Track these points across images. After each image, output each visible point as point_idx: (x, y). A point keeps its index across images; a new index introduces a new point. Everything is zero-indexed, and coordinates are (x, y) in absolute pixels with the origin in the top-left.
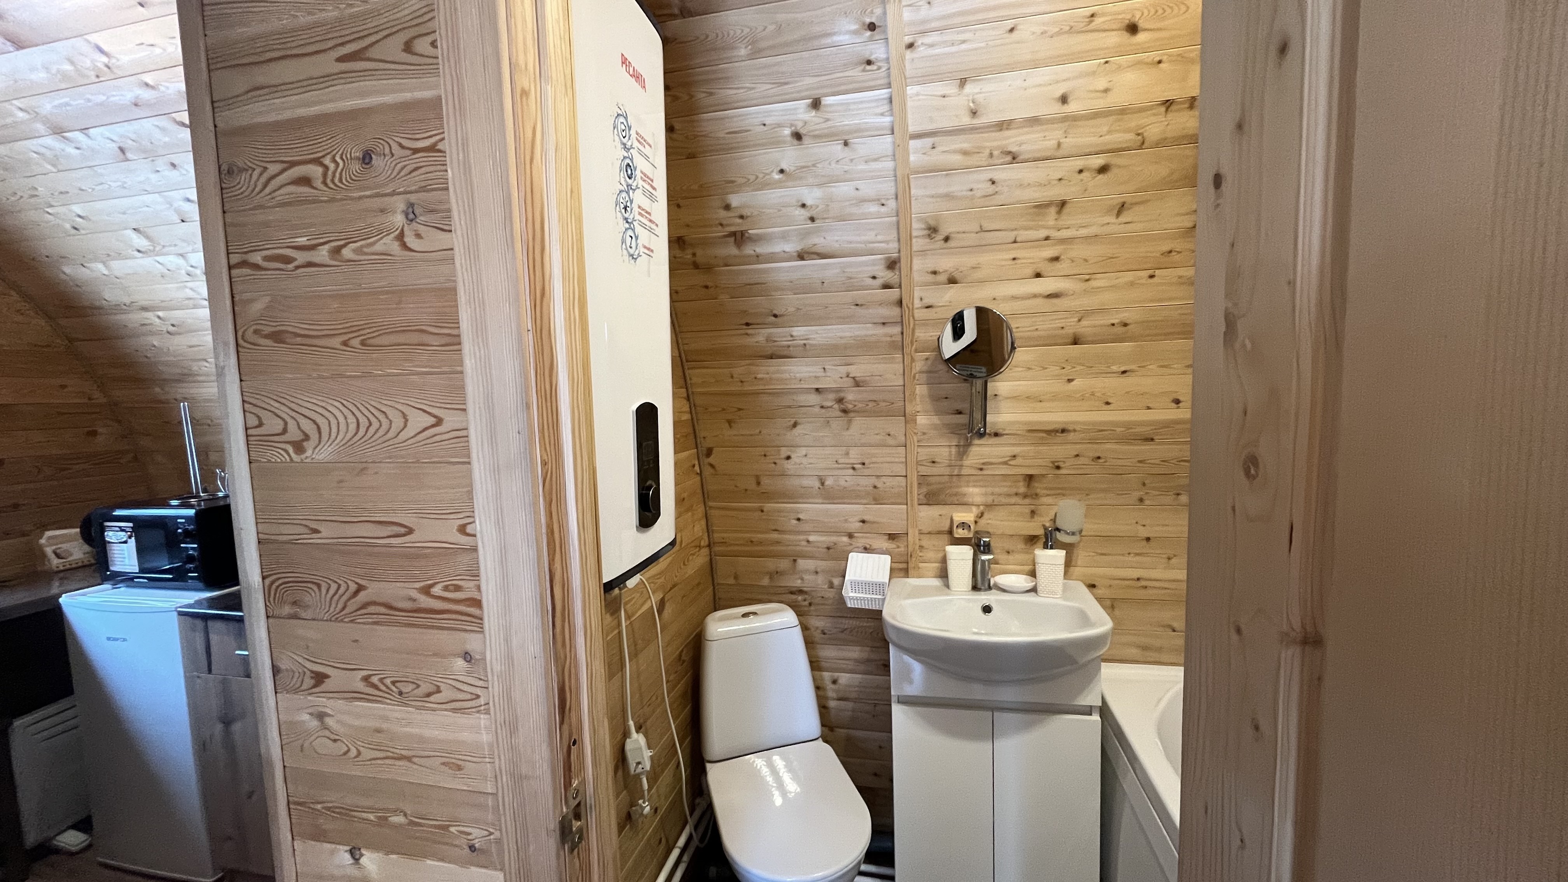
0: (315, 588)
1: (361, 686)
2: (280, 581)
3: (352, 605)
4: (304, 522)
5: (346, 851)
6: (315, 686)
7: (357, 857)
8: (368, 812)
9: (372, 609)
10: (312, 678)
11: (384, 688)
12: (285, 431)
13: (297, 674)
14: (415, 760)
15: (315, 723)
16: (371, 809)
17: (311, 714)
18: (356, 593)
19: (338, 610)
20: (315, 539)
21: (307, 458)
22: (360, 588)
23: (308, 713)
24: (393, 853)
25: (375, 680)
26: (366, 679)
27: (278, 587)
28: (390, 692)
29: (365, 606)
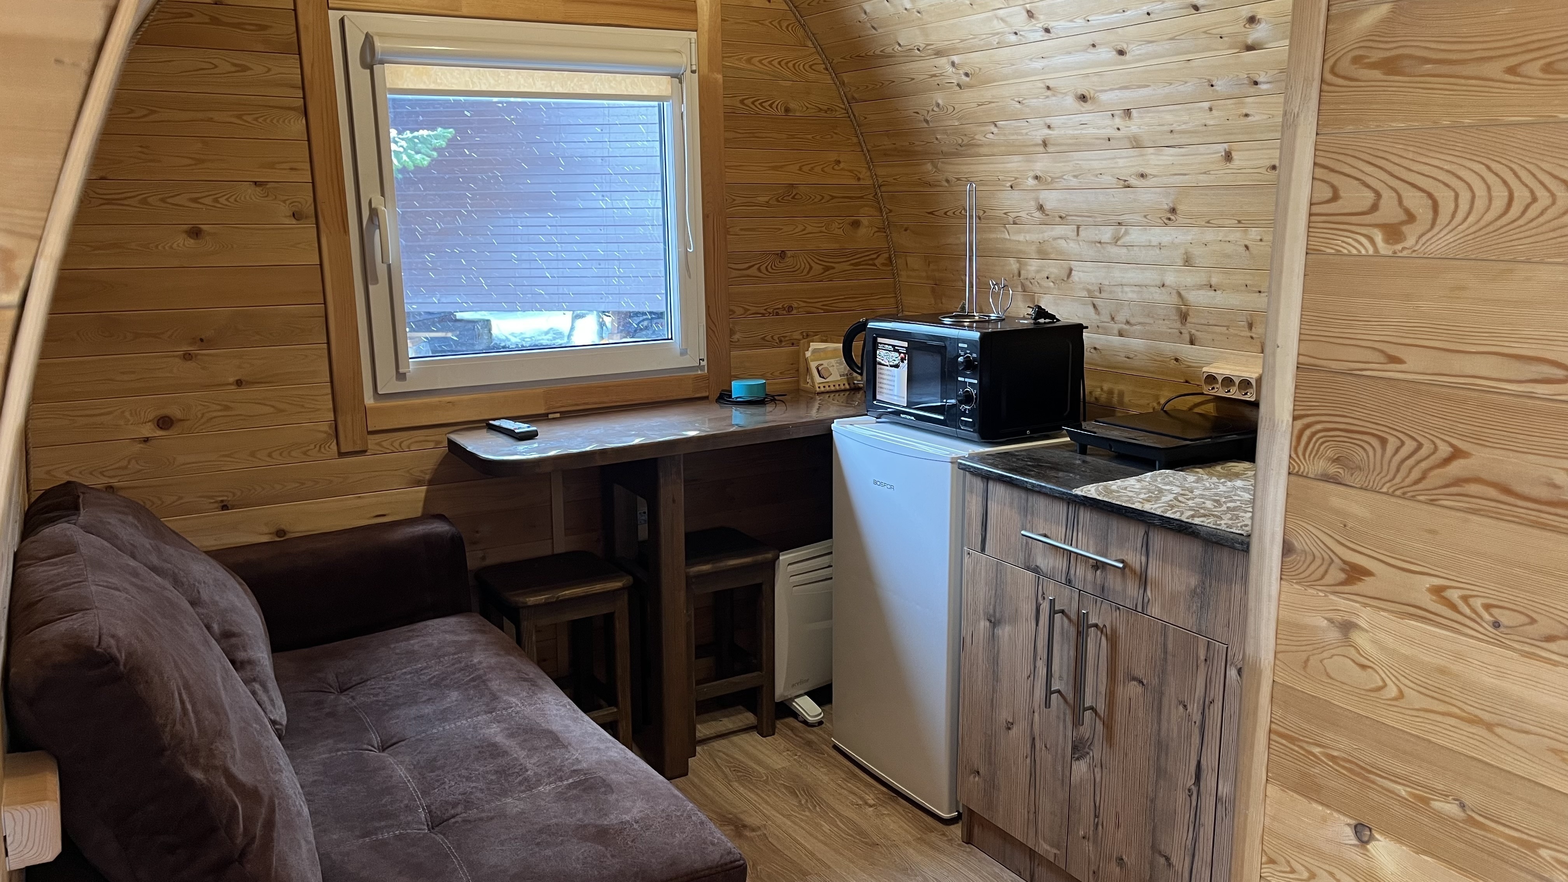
0: (1375, 442)
1: (1428, 601)
2: (1319, 427)
3: (1437, 477)
4: (1377, 345)
5: (1349, 825)
6: (1342, 584)
7: (1365, 839)
8: (1400, 784)
9: (1473, 488)
10: (1343, 570)
11: (1467, 611)
12: (1375, 208)
13: (1318, 562)
14: (1499, 730)
15: (1334, 635)
16: (1405, 780)
17: (1331, 621)
18: (1447, 461)
19: (1408, 481)
20: (1393, 372)
21: (1404, 249)
22: (1457, 454)
23: (1326, 619)
24: (1425, 853)
25: (1454, 595)
26: (1438, 591)
27: (1314, 434)
28: (1479, 620)
29: (1459, 482)
